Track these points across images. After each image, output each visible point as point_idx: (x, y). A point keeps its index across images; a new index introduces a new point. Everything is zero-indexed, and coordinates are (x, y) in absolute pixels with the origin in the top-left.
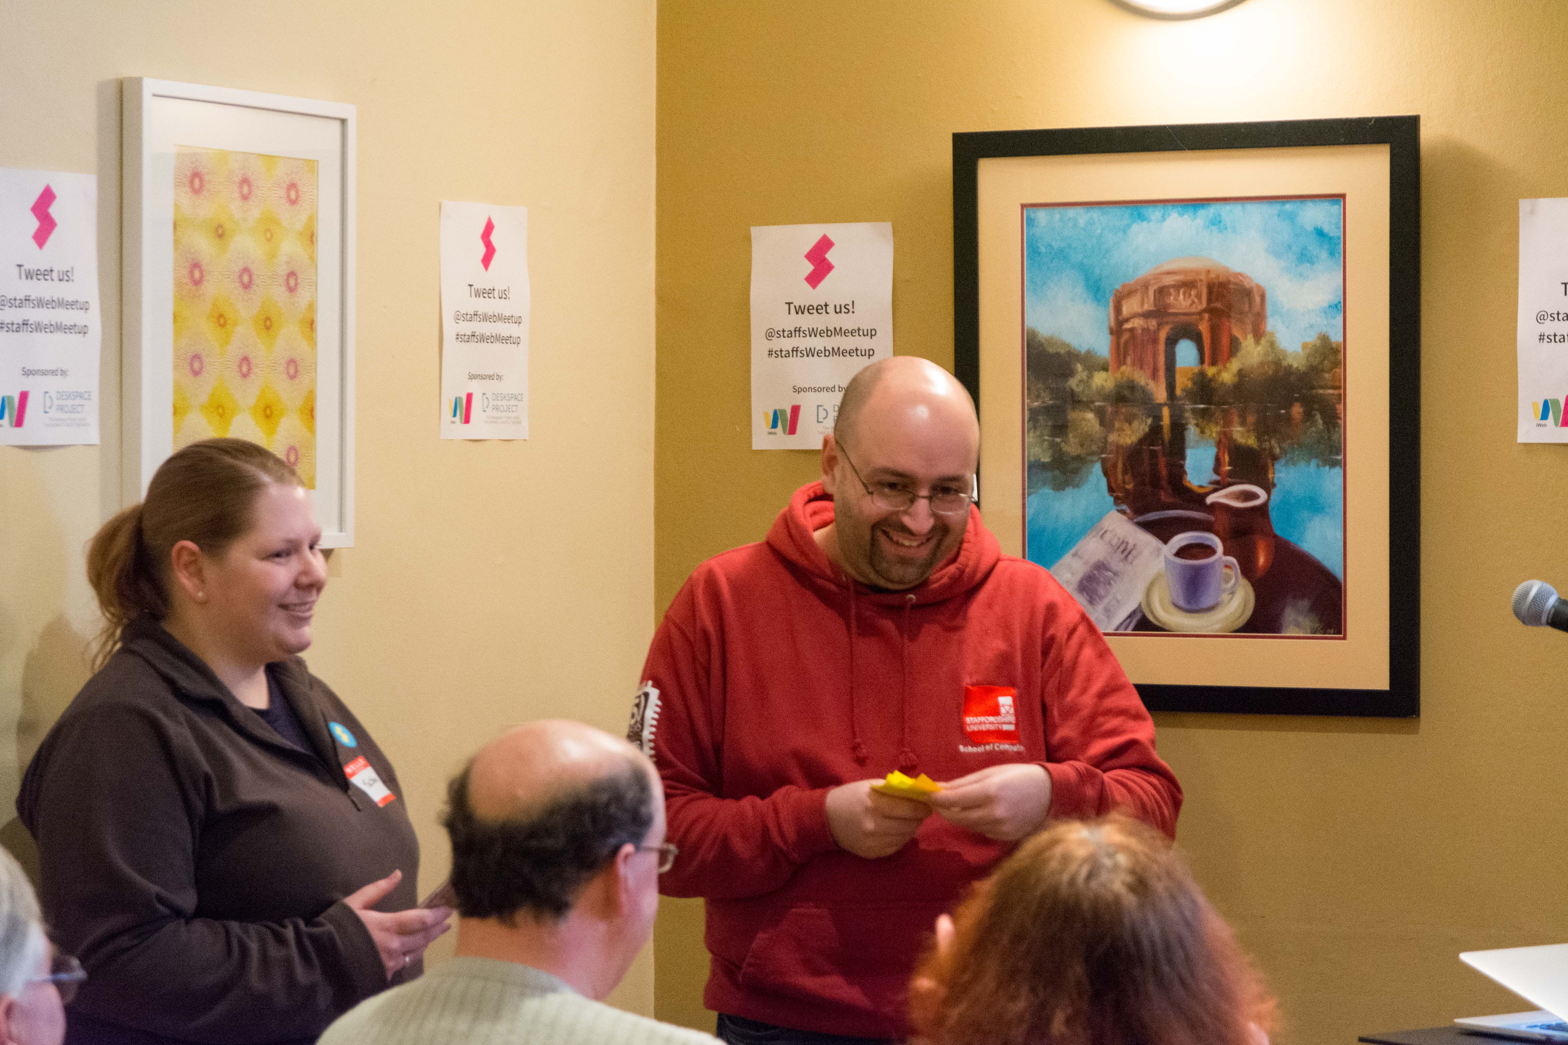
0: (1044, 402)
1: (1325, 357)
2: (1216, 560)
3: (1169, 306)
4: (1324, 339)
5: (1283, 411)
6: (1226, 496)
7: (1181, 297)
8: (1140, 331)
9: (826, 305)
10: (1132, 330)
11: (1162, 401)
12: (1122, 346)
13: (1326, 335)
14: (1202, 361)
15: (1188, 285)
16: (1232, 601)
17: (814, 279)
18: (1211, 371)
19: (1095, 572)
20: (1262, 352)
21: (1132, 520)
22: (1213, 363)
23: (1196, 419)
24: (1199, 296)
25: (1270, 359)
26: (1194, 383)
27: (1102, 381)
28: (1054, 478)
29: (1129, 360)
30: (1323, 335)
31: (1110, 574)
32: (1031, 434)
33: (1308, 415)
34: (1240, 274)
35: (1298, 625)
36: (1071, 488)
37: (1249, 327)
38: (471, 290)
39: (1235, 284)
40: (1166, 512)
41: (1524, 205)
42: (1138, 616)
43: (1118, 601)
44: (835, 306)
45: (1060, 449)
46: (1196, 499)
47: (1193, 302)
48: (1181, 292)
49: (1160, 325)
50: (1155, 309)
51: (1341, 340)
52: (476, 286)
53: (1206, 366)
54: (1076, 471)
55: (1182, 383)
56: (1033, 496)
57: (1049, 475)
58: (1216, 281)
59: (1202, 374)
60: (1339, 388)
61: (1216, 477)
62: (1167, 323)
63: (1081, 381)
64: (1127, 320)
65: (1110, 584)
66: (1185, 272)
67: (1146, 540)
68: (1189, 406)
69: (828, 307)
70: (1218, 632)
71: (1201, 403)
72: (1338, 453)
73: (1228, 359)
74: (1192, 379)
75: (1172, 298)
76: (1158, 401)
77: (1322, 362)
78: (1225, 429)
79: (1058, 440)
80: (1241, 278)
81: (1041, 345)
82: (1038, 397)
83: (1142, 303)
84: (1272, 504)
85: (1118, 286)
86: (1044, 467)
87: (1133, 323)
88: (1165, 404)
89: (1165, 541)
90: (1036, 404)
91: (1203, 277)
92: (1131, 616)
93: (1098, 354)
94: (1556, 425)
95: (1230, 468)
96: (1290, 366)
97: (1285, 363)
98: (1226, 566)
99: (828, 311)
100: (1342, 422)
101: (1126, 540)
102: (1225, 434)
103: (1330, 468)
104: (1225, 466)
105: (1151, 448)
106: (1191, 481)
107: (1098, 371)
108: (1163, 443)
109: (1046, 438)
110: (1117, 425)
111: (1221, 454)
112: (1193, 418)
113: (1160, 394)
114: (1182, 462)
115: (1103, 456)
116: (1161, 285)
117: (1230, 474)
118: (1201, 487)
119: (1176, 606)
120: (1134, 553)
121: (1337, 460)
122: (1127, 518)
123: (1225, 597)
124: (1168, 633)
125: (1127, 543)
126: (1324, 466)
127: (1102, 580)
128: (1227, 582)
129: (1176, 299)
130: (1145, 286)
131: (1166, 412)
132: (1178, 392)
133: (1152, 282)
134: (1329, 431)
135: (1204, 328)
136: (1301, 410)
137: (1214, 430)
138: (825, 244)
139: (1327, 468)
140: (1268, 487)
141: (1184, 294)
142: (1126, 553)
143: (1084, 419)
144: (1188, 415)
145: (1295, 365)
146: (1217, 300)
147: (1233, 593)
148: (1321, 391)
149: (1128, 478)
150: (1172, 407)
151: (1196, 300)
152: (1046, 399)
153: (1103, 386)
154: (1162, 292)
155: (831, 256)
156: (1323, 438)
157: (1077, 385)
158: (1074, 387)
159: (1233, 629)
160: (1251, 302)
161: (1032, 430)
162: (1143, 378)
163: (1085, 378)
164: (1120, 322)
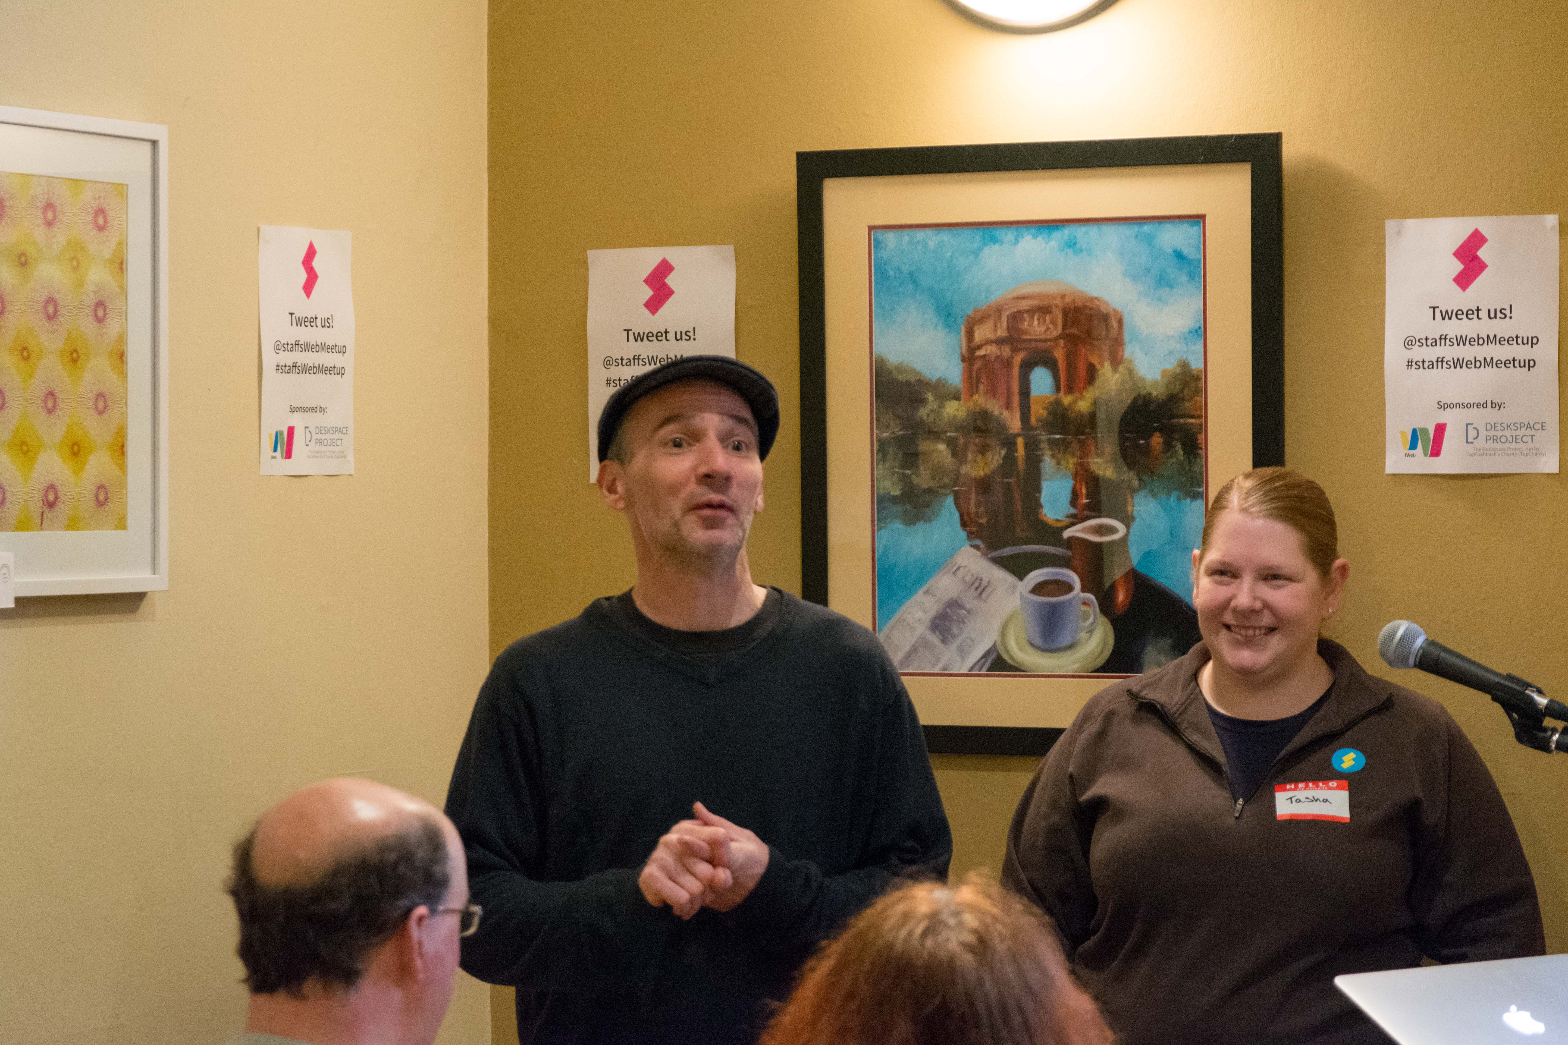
0: (893, 433)
1: (1185, 384)
2: (1074, 597)
3: (1024, 332)
4: (1184, 366)
5: (1142, 442)
6: (1083, 530)
7: (1036, 322)
8: (993, 358)
9: (666, 332)
10: (984, 357)
11: (1016, 431)
12: (974, 375)
13: (1186, 362)
14: (1058, 389)
15: (1043, 310)
16: (1092, 639)
17: (653, 305)
18: (1067, 400)
19: (948, 610)
20: (1120, 380)
21: (986, 555)
22: (1070, 391)
23: (1051, 449)
24: (1054, 322)
25: (1128, 387)
26: (1050, 414)
27: (953, 410)
28: (905, 511)
29: (982, 388)
30: (1183, 361)
31: (964, 612)
32: (881, 467)
33: (1168, 446)
34: (1096, 298)
36: (922, 522)
37: (1107, 355)
38: (292, 318)
39: (1092, 309)
40: (1022, 547)
41: (1391, 226)
42: (993, 656)
43: (972, 640)
44: (676, 333)
45: (911, 482)
46: (1052, 534)
47: (1048, 328)
48: (1036, 318)
49: (1014, 350)
50: (1007, 335)
51: (1202, 367)
52: (297, 315)
53: (1061, 394)
54: (927, 505)
55: (1038, 411)
56: (882, 531)
57: (900, 508)
58: (1072, 306)
59: (1057, 403)
60: (1200, 417)
61: (1073, 511)
62: (1021, 350)
63: (932, 411)
64: (979, 347)
65: (963, 622)
66: (1039, 296)
67: (1000, 576)
68: (1044, 437)
69: (668, 334)
70: (1076, 672)
71: (1057, 434)
72: (1200, 486)
73: (1085, 388)
74: (1047, 408)
75: (1026, 323)
76: (1012, 432)
77: (1182, 391)
78: (1082, 461)
79: (909, 472)
80: (1097, 303)
81: (890, 373)
82: (888, 427)
83: (995, 330)
84: (1131, 539)
85: (970, 312)
86: (895, 500)
87: (986, 351)
88: (1019, 435)
89: (1021, 576)
90: (885, 435)
91: (1057, 302)
92: (985, 656)
93: (950, 382)
94: (1425, 455)
95: (1088, 501)
96: (1150, 394)
97: (1144, 391)
98: (1084, 603)
99: (668, 339)
100: (1203, 453)
101: (980, 577)
102: (1081, 464)
103: (1191, 501)
104: (1082, 499)
105: (1005, 480)
106: (1048, 515)
107: (950, 400)
108: (1018, 475)
109: (896, 470)
110: (970, 456)
111: (1078, 487)
112: (1049, 449)
113: (1015, 425)
114: (1037, 495)
115: (956, 488)
116: (1015, 310)
117: (1088, 507)
118: (1058, 520)
119: (1032, 644)
120: (988, 590)
121: (1199, 492)
122: (980, 554)
123: (1083, 635)
124: (1024, 673)
125: (981, 579)
126: (1185, 498)
127: (955, 618)
128: (1086, 619)
129: (1030, 325)
130: (998, 311)
131: (1020, 441)
132: (1033, 421)
133: (1005, 307)
134: (1190, 462)
135: (1059, 354)
136: (1161, 440)
137: (1071, 462)
138: (664, 268)
139: (1188, 500)
140: (1127, 520)
141: (1039, 319)
142: (980, 590)
143: (934, 451)
144: (1044, 445)
145: (1154, 393)
146: (1072, 326)
147: (1091, 631)
148: (1182, 421)
149: (981, 511)
150: (1026, 437)
151: (1051, 326)
152: (897, 430)
153: (955, 417)
154: (1016, 317)
155: (671, 281)
156: (1184, 469)
157: (928, 415)
158: (925, 417)
159: (1091, 669)
160: (1108, 327)
161: (881, 463)
162: (997, 407)
163: (935, 407)
164: (972, 349)
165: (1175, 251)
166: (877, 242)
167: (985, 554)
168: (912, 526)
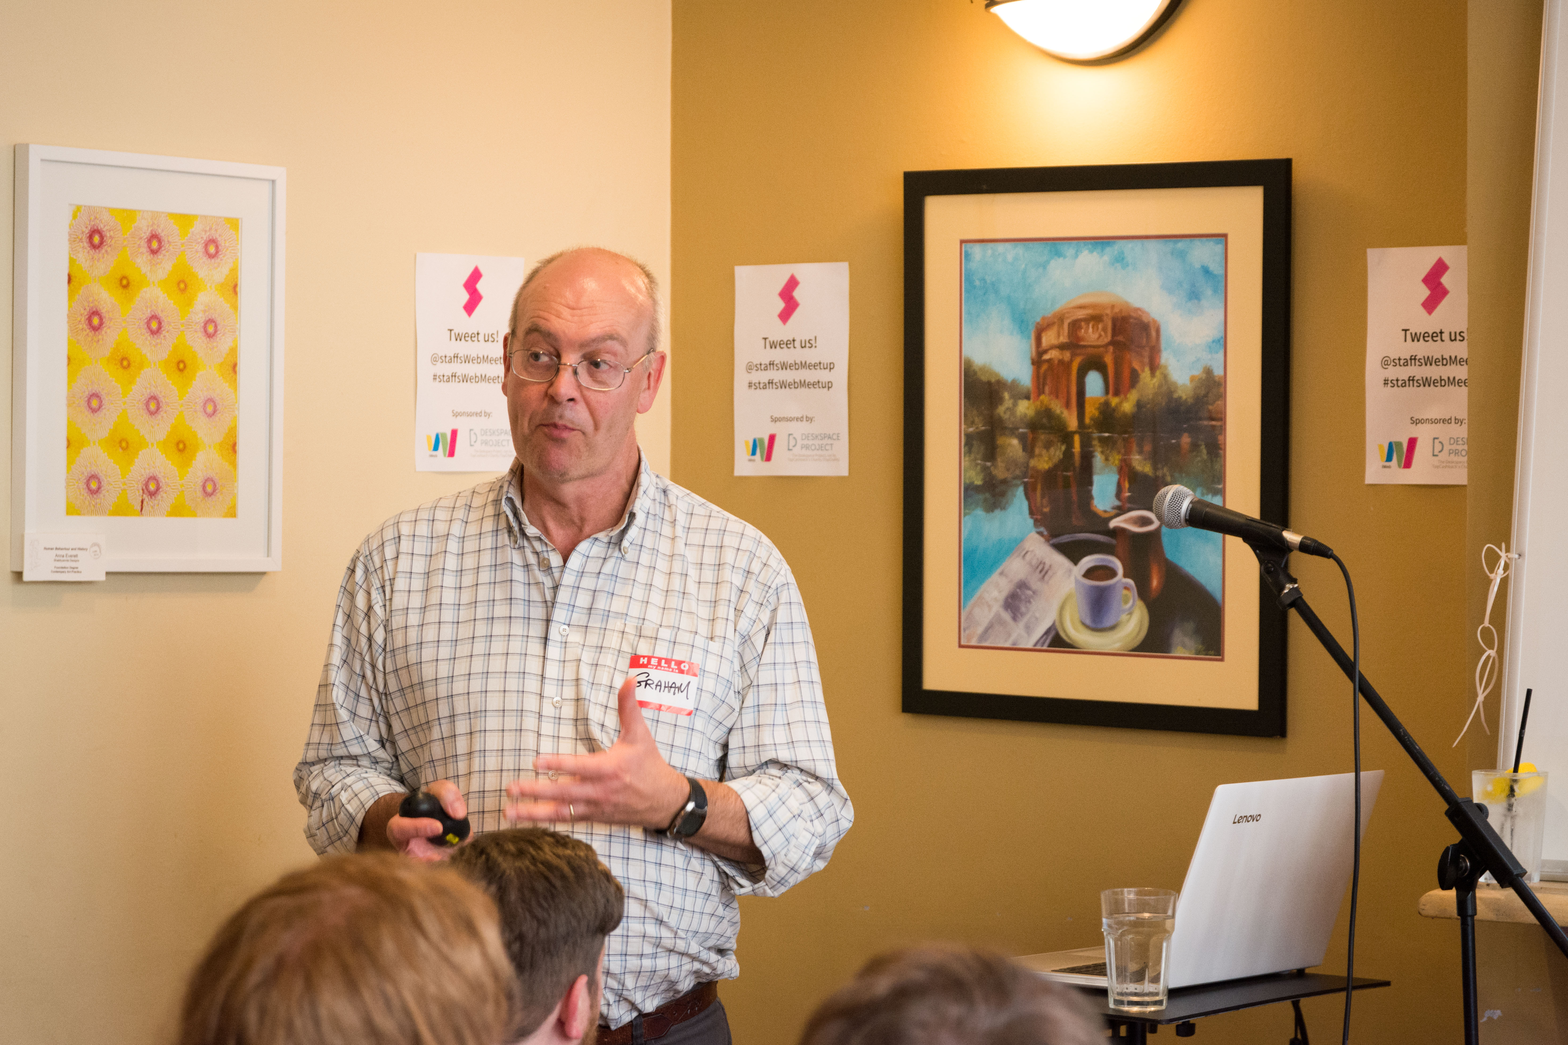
0: (977, 428)
1: (1208, 389)
2: (1117, 582)
3: (1080, 338)
4: (1208, 372)
5: (1174, 441)
6: (1126, 521)
7: (1091, 330)
8: (1056, 362)
10: (1049, 361)
11: (1074, 429)
12: (1041, 377)
13: (1211, 368)
14: (1107, 392)
15: (1096, 319)
16: (1130, 622)
17: (784, 316)
18: (1114, 401)
19: (1018, 590)
20: (1157, 384)
21: (1048, 542)
22: (1117, 393)
23: (1102, 447)
24: (1105, 330)
25: (1162, 391)
26: (1100, 413)
27: (1025, 408)
28: (985, 500)
29: (1047, 389)
30: (1207, 368)
31: (1029, 593)
32: (967, 459)
33: (1195, 446)
34: (1139, 309)
35: (1184, 646)
37: (1146, 360)
38: (451, 334)
39: (1135, 319)
40: (1077, 534)
41: (1373, 254)
42: (1053, 633)
43: (1037, 619)
45: (991, 473)
46: (1099, 523)
47: (1100, 336)
48: (1091, 326)
49: (1073, 355)
50: (1069, 341)
51: (1223, 373)
52: (457, 331)
53: (1110, 396)
54: (1003, 494)
55: (1091, 411)
57: (981, 497)
58: (1119, 315)
59: (1107, 404)
60: (1221, 420)
61: (1117, 503)
62: (1079, 355)
63: (1008, 409)
64: (1045, 352)
65: (1030, 602)
66: (1093, 306)
67: (1060, 561)
68: (1096, 435)
70: (1117, 650)
71: (1106, 432)
72: (1219, 483)
73: (1128, 391)
74: (1098, 409)
75: (1083, 331)
76: (1070, 429)
77: (1206, 395)
78: (1125, 457)
79: (989, 464)
80: (1140, 313)
81: (975, 373)
82: (973, 423)
83: (1059, 336)
85: (1038, 320)
86: (977, 489)
87: (1051, 355)
88: (1076, 432)
89: (1076, 562)
91: (1108, 311)
92: (1047, 633)
93: (1022, 383)
94: (1399, 467)
95: (1129, 494)
96: (1180, 398)
97: (1175, 396)
98: (1126, 588)
100: (1221, 452)
101: (1043, 561)
102: (1125, 461)
103: (1213, 496)
104: (1125, 492)
105: (1064, 473)
106: (1098, 506)
107: (1021, 400)
108: (1074, 469)
109: (979, 462)
110: (1037, 451)
111: (1122, 481)
112: (1100, 446)
113: (1072, 423)
114: (1090, 488)
115: (1026, 480)
116: (1074, 318)
117: (1129, 500)
118: (1105, 511)
119: (1084, 624)
120: (1050, 573)
121: (1218, 489)
122: (1044, 540)
123: (1124, 617)
124: (1075, 650)
125: (1044, 563)
126: (1207, 495)
127: (1023, 597)
128: (1126, 602)
129: (1086, 332)
130: (1060, 318)
131: (1077, 439)
132: (1087, 421)
133: (1067, 315)
134: (1212, 461)
135: (1109, 360)
136: (1189, 440)
137: (1116, 458)
138: (793, 283)
141: (1093, 328)
142: (1043, 573)
143: (1009, 445)
144: (1096, 442)
145: (1184, 397)
146: (1120, 333)
147: (1131, 614)
148: (1206, 423)
149: (1045, 501)
150: (1082, 436)
151: (1103, 333)
152: (980, 425)
153: (1025, 415)
154: (1075, 326)
156: (1207, 467)
157: (1005, 413)
158: (1002, 414)
159: (1130, 648)
160: (1148, 336)
161: (968, 455)
162: (1059, 406)
163: (1011, 406)
164: (1040, 352)
165: (1203, 267)
166: (967, 255)
167: (1047, 540)
168: (991, 513)
